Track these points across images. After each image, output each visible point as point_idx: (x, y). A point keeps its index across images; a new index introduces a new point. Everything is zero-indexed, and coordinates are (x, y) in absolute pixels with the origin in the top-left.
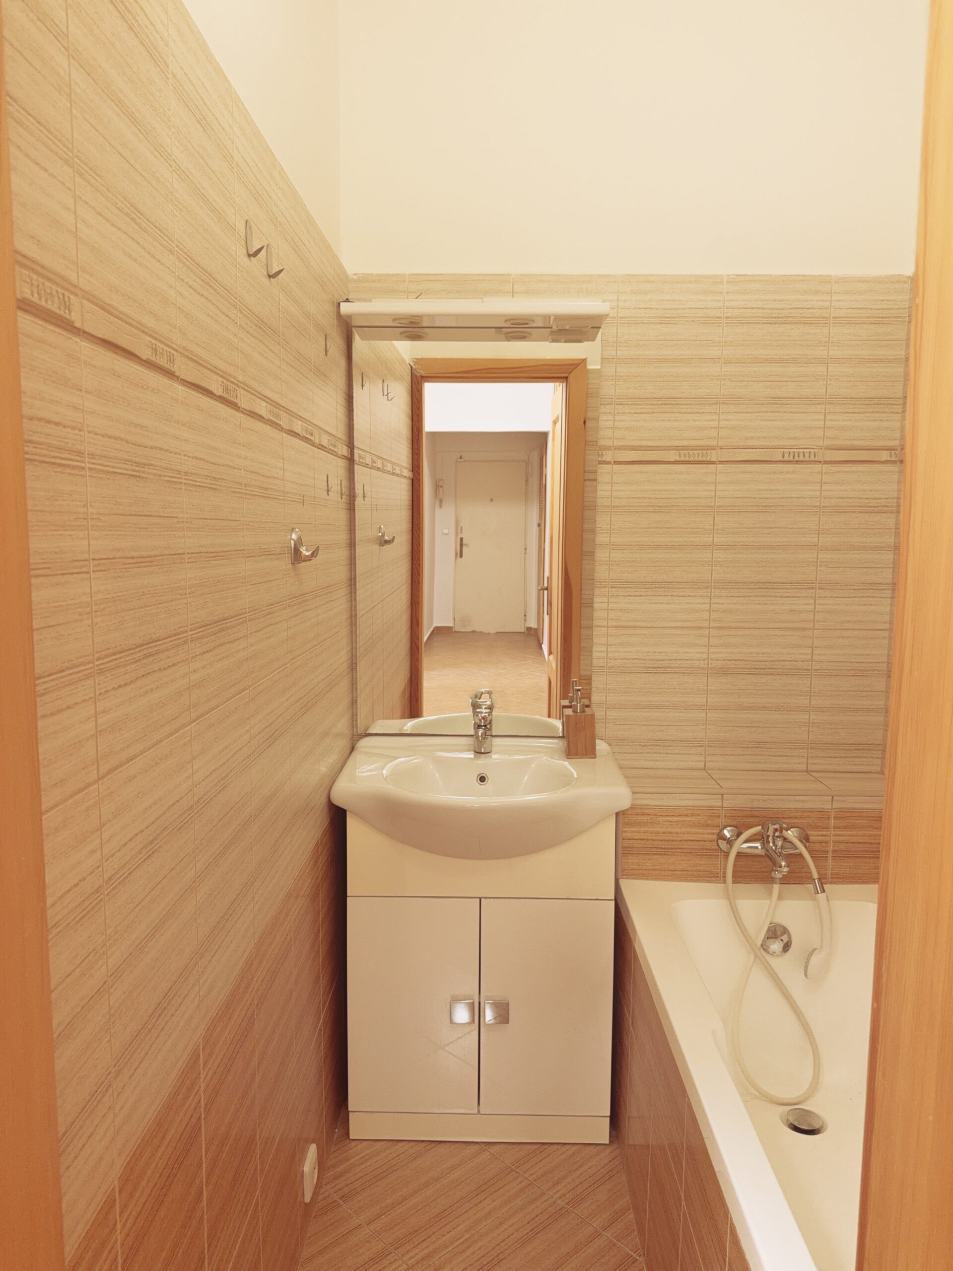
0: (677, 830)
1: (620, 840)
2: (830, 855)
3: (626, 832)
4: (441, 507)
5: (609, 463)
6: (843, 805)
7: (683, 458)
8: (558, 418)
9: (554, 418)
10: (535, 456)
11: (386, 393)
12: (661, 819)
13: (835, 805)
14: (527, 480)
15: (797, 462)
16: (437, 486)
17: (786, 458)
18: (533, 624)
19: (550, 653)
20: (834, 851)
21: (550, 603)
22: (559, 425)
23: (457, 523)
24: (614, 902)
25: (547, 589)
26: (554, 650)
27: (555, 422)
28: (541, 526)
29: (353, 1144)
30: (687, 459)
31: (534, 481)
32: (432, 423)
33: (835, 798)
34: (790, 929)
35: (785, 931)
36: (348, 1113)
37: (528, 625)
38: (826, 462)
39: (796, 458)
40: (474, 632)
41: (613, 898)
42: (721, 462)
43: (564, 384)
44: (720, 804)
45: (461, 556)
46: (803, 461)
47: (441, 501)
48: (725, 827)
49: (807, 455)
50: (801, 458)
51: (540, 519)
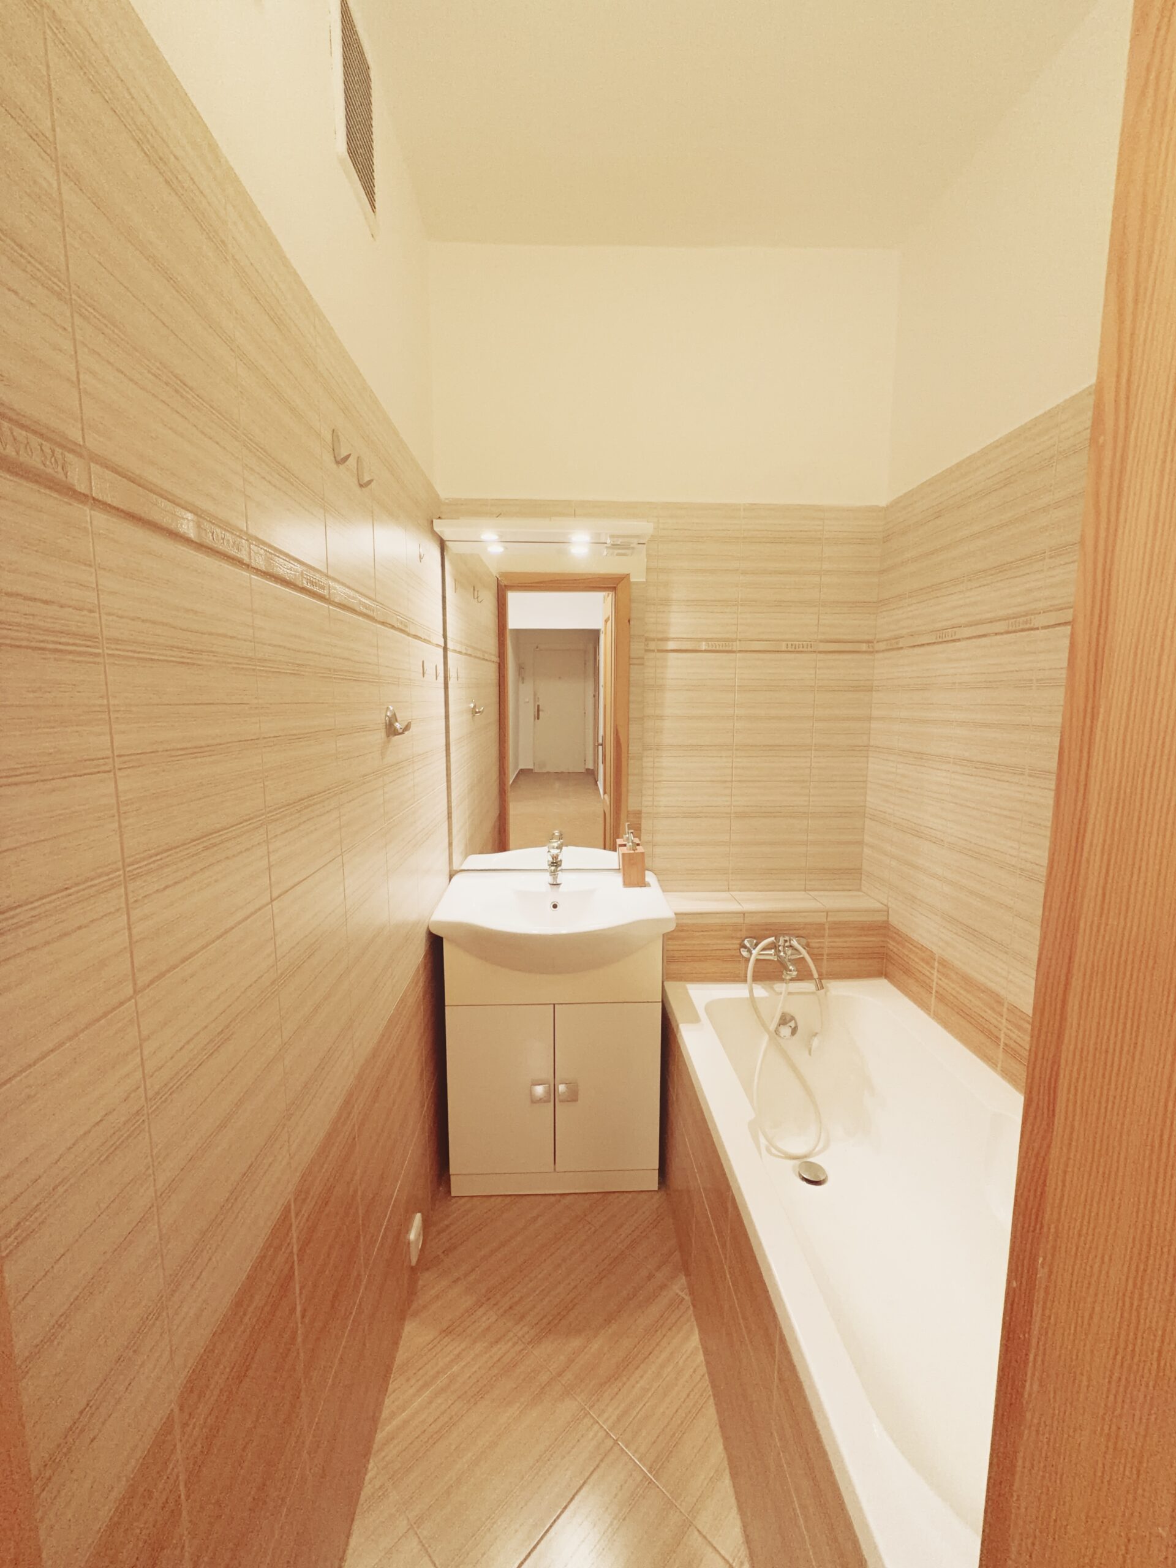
0: (709, 942)
1: (665, 951)
2: (825, 957)
3: (669, 945)
4: (523, 683)
5: (653, 651)
6: (835, 919)
7: (710, 648)
8: (609, 618)
9: (607, 617)
10: (591, 646)
11: (476, 596)
12: (698, 934)
13: (830, 919)
14: (585, 664)
15: (798, 652)
16: (520, 668)
17: (790, 649)
18: (590, 766)
19: (605, 793)
20: (828, 955)
21: (604, 756)
22: (609, 623)
23: (535, 694)
24: (661, 1004)
25: (602, 745)
26: (608, 790)
27: (606, 621)
28: (596, 696)
29: (454, 1200)
30: (714, 648)
31: (591, 663)
32: (515, 622)
33: (829, 914)
34: (796, 1017)
35: (793, 1018)
36: (449, 1176)
37: (587, 767)
38: (820, 652)
39: (797, 649)
40: (548, 773)
41: (660, 1000)
42: (740, 651)
43: (614, 593)
44: (742, 921)
45: (538, 719)
46: (802, 652)
47: (523, 679)
48: (747, 938)
49: (805, 646)
50: (801, 649)
51: (595, 691)
